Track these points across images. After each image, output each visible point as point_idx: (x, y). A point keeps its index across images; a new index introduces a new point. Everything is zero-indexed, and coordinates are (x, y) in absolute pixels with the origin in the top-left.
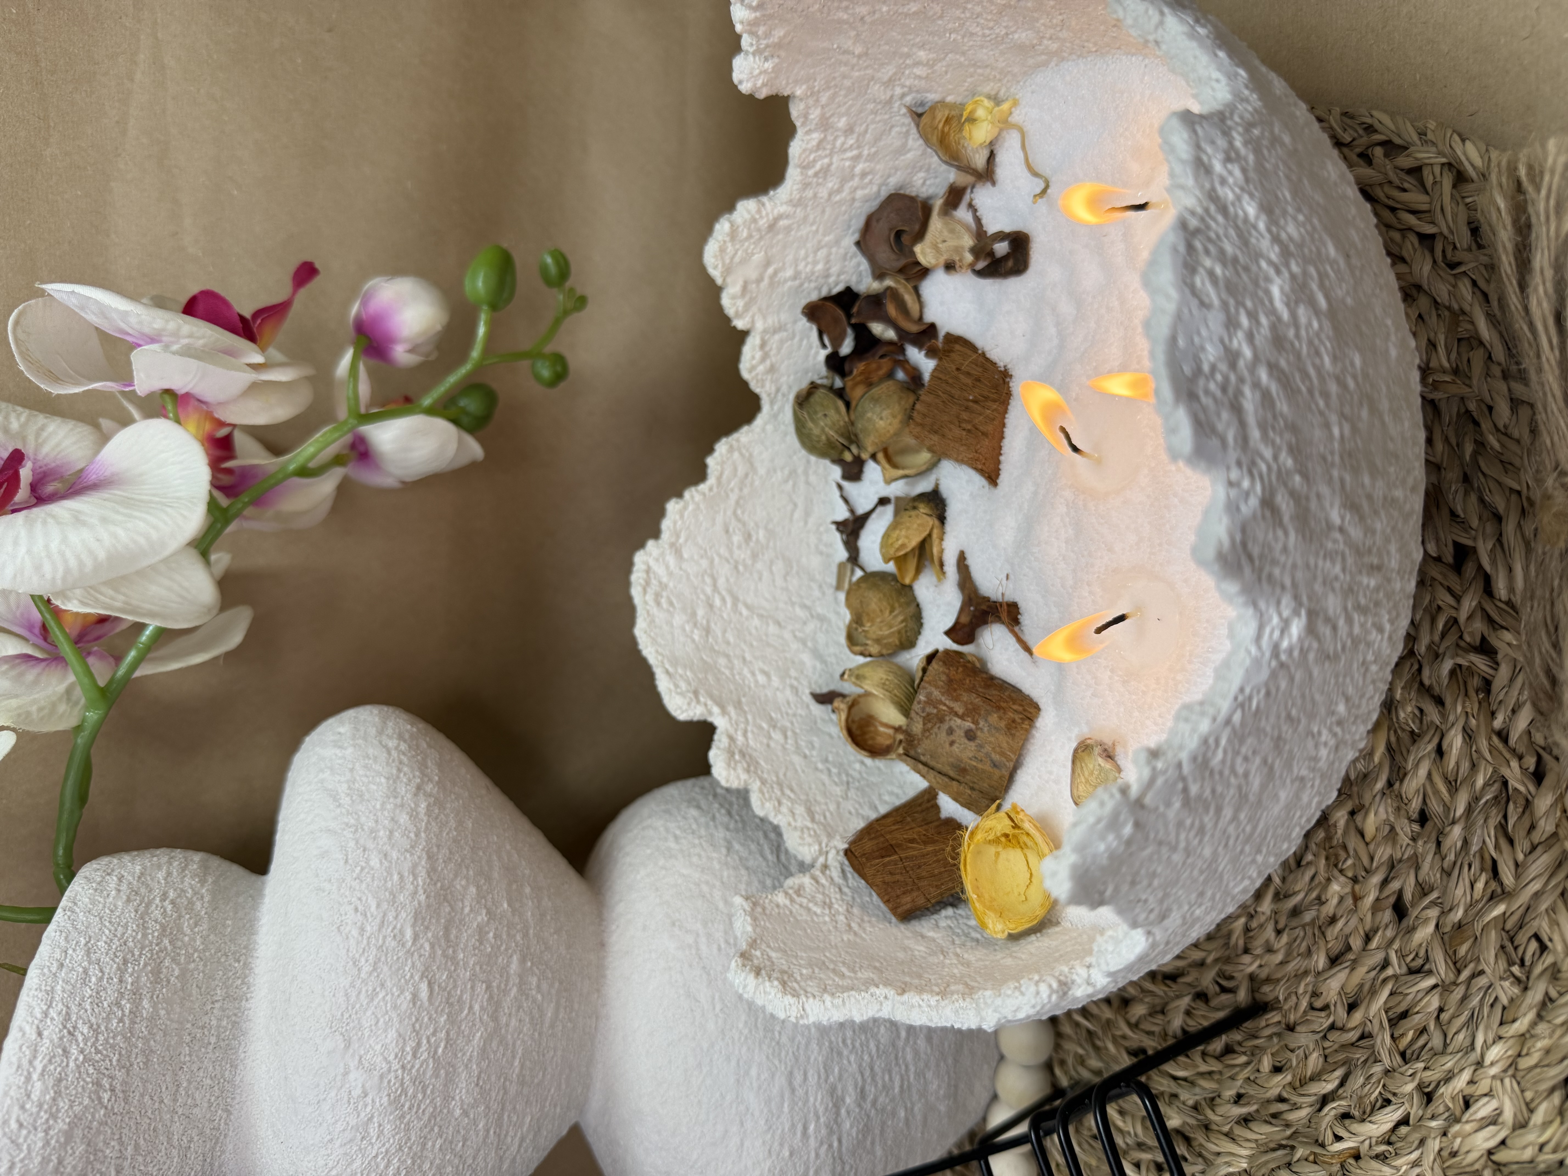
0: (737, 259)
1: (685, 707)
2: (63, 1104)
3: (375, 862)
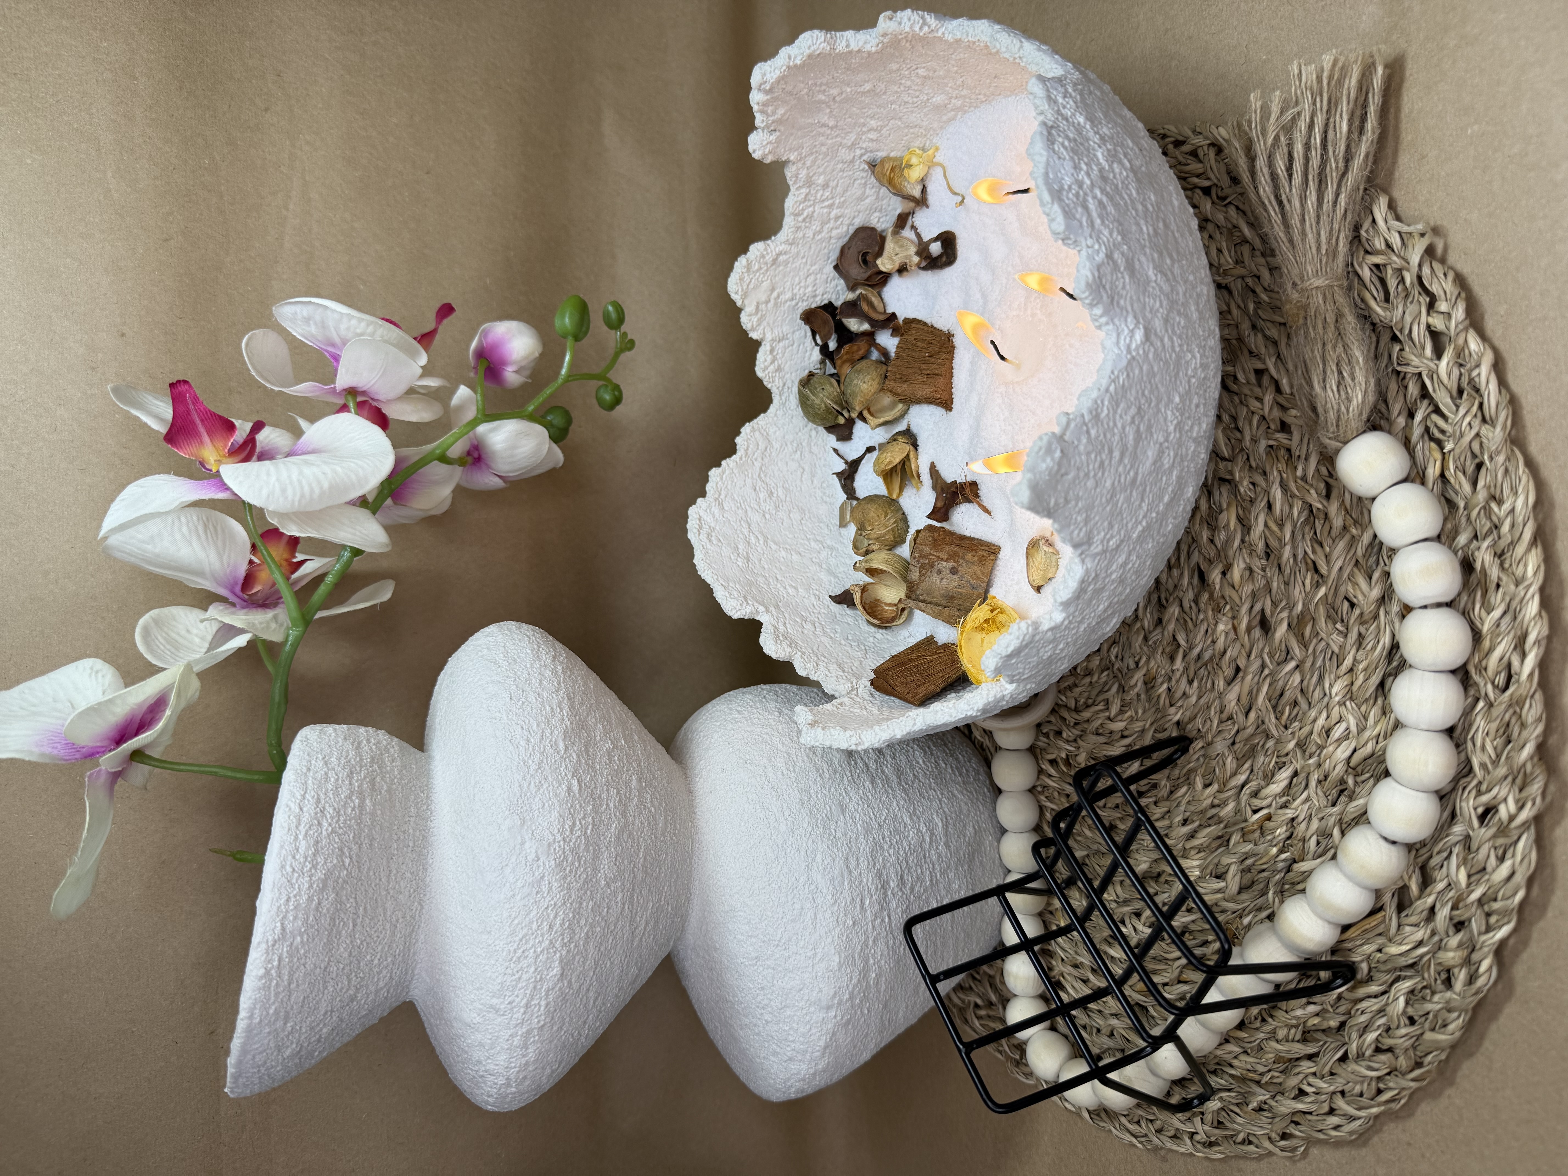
1: (739, 607)
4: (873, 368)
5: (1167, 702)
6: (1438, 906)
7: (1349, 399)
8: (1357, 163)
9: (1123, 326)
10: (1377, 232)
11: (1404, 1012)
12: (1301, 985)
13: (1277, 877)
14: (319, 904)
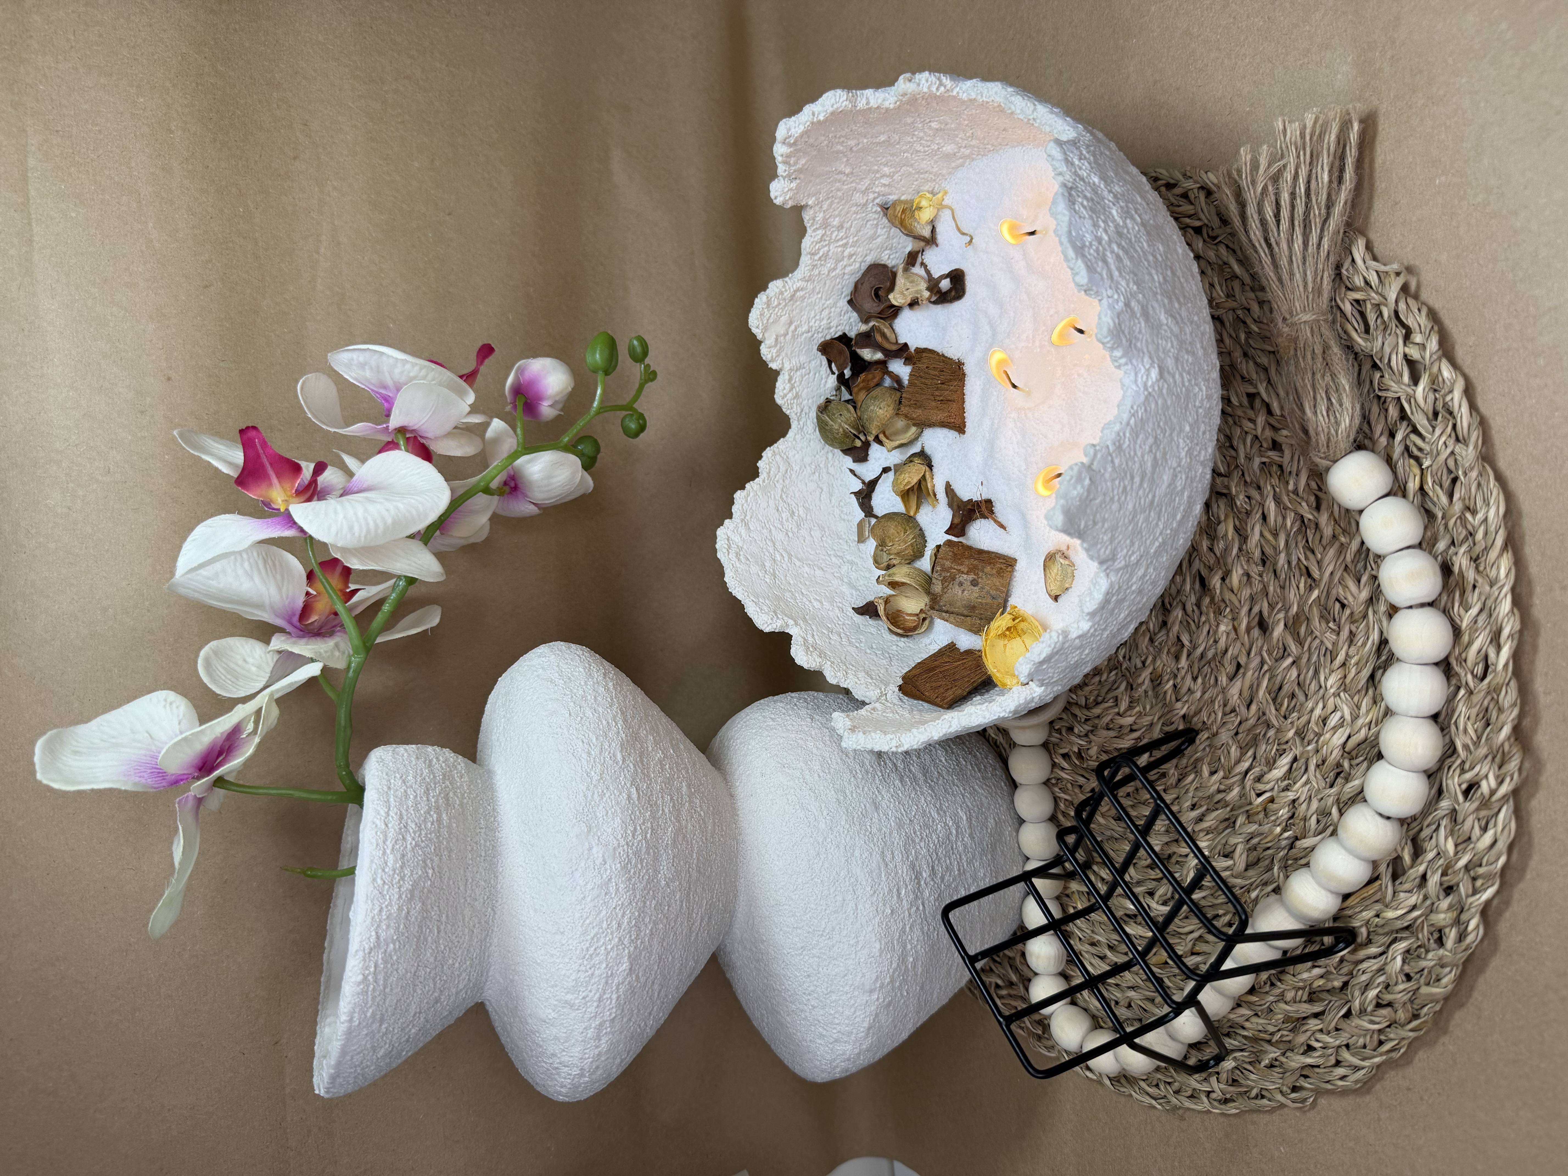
0: (771, 320)
1: (770, 621)
2: (407, 872)
3: (589, 713)
4: (888, 395)
5: (1173, 698)
6: (1429, 873)
7: (1337, 423)
8: (1337, 210)
9: (1140, 365)
10: (1356, 270)
11: (1402, 970)
12: (1307, 951)
13: (1282, 853)
14: (408, 913)
